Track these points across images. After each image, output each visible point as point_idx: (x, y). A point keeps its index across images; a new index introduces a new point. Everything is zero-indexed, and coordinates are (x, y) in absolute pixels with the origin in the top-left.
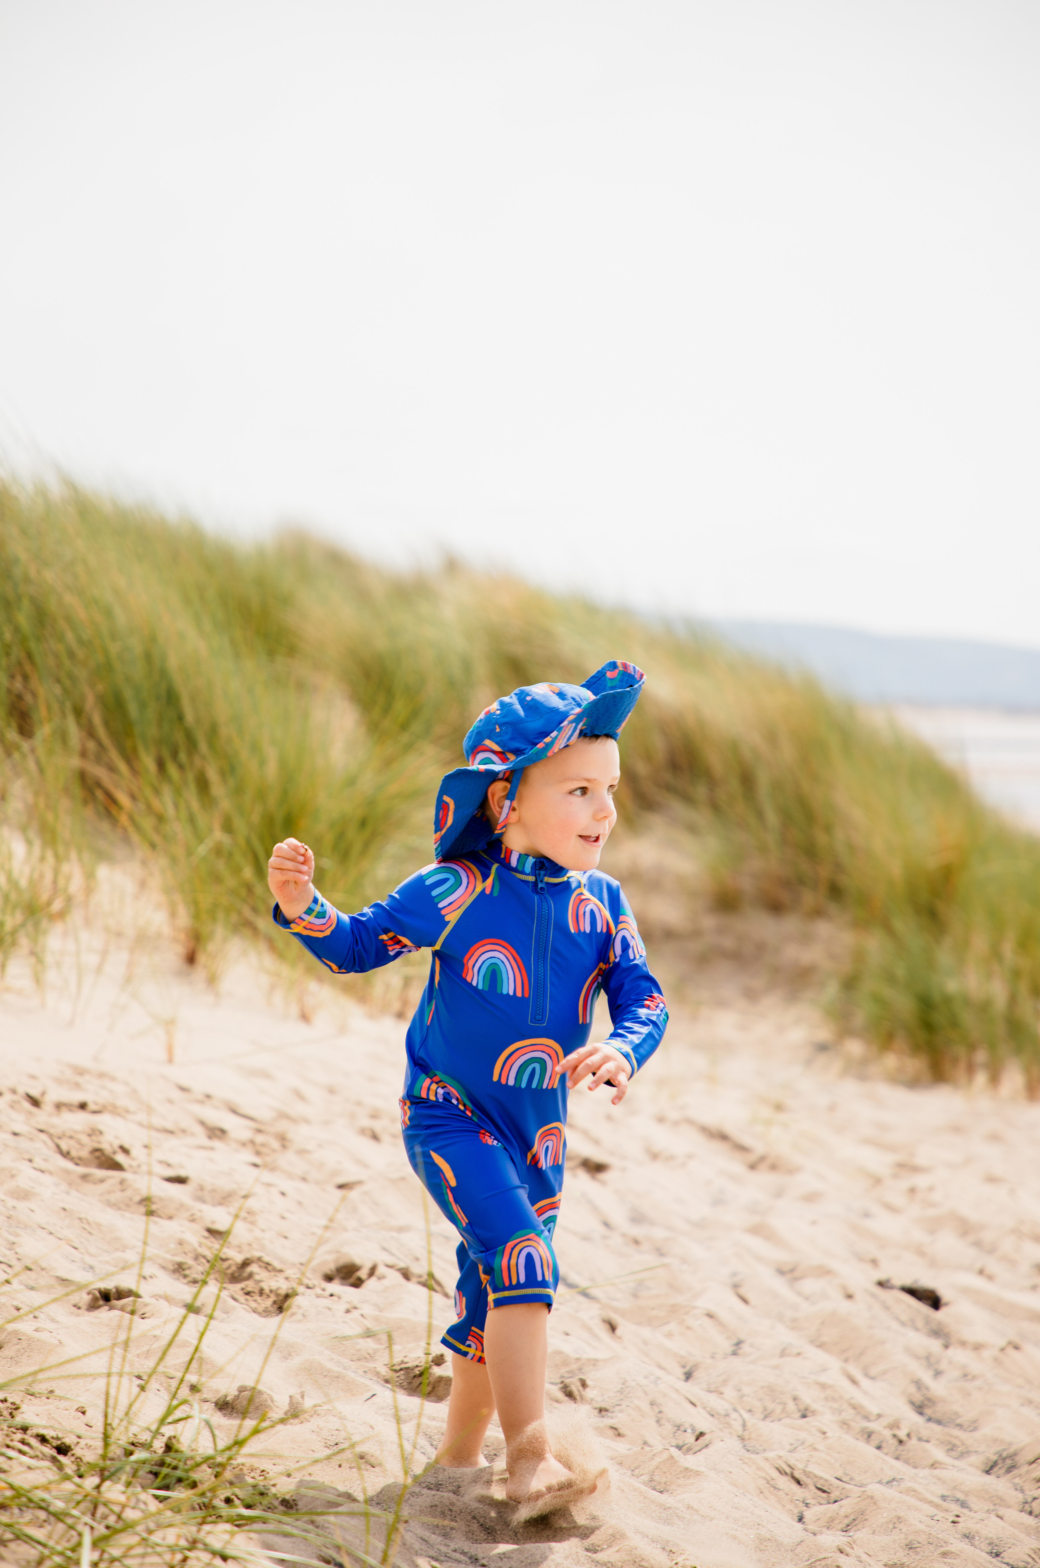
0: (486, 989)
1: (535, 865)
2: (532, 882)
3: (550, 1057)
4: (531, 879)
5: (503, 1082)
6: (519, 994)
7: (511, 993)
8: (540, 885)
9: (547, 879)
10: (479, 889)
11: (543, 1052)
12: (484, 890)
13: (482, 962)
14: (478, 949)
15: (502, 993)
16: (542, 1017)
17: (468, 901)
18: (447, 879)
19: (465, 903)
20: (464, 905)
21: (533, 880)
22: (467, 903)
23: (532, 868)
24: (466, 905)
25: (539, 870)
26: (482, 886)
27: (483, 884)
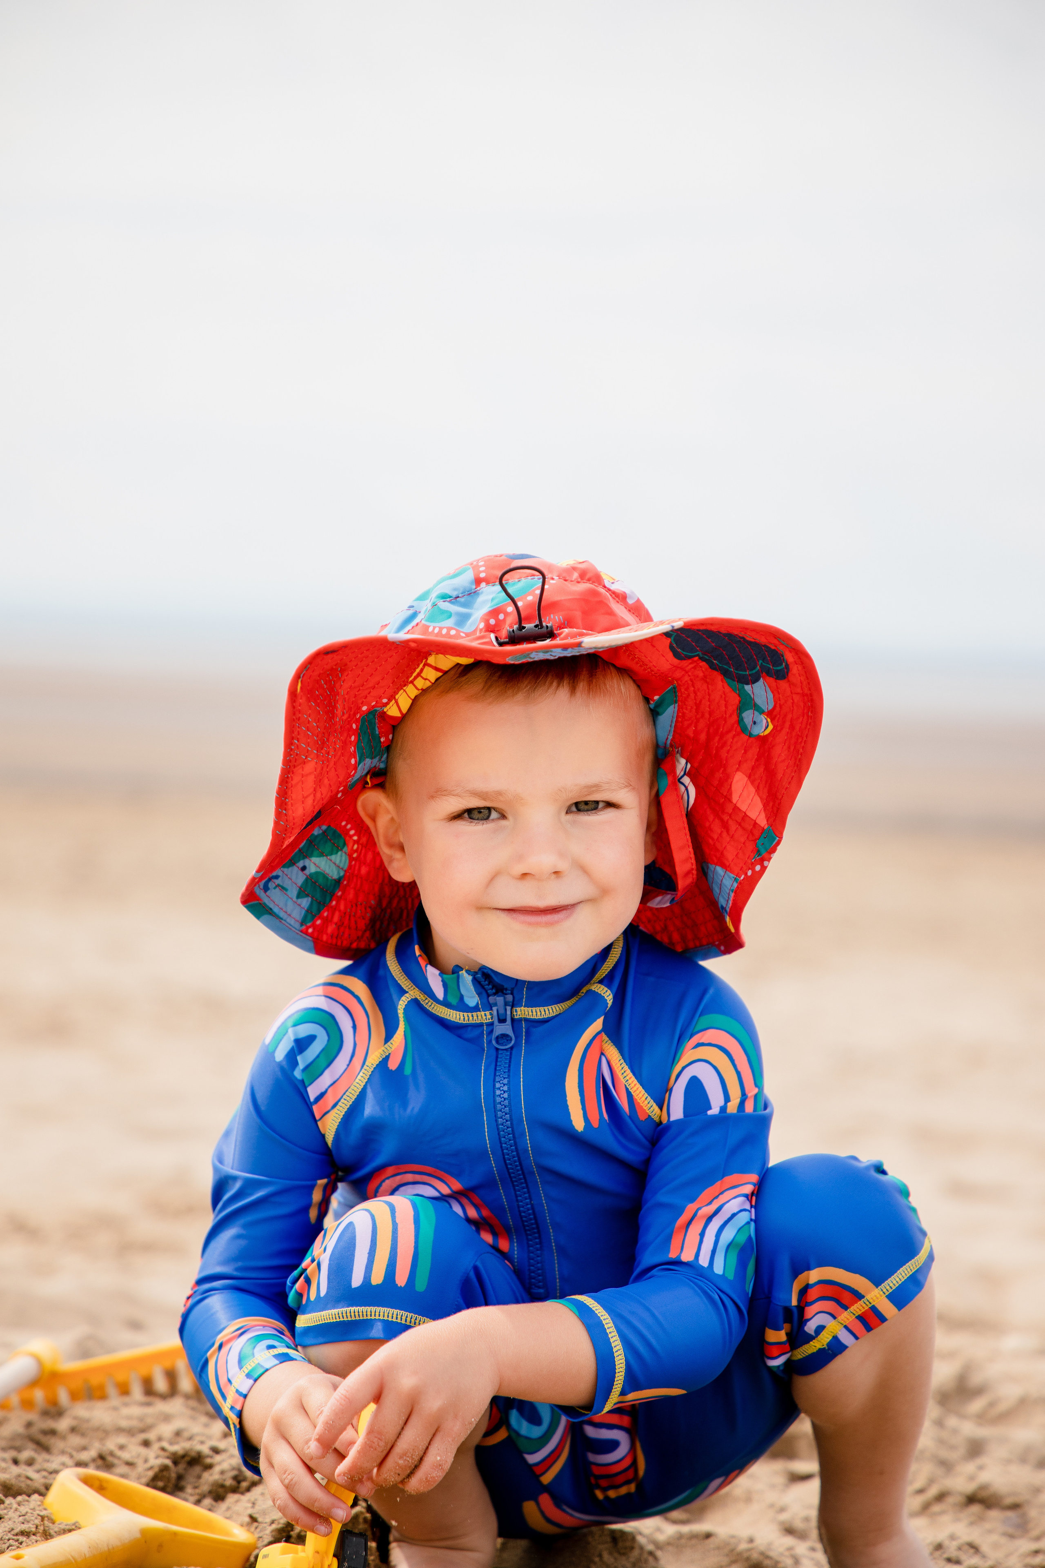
1: (482, 985)
2: (487, 1025)
9: (520, 1013)
12: (386, 1060)
17: (353, 1090)
18: (311, 1038)
19: (347, 1093)
20: (345, 1100)
21: (489, 1020)
22: (351, 1093)
23: (479, 994)
24: (348, 1099)
25: (495, 994)
26: (383, 1051)
27: (386, 1045)
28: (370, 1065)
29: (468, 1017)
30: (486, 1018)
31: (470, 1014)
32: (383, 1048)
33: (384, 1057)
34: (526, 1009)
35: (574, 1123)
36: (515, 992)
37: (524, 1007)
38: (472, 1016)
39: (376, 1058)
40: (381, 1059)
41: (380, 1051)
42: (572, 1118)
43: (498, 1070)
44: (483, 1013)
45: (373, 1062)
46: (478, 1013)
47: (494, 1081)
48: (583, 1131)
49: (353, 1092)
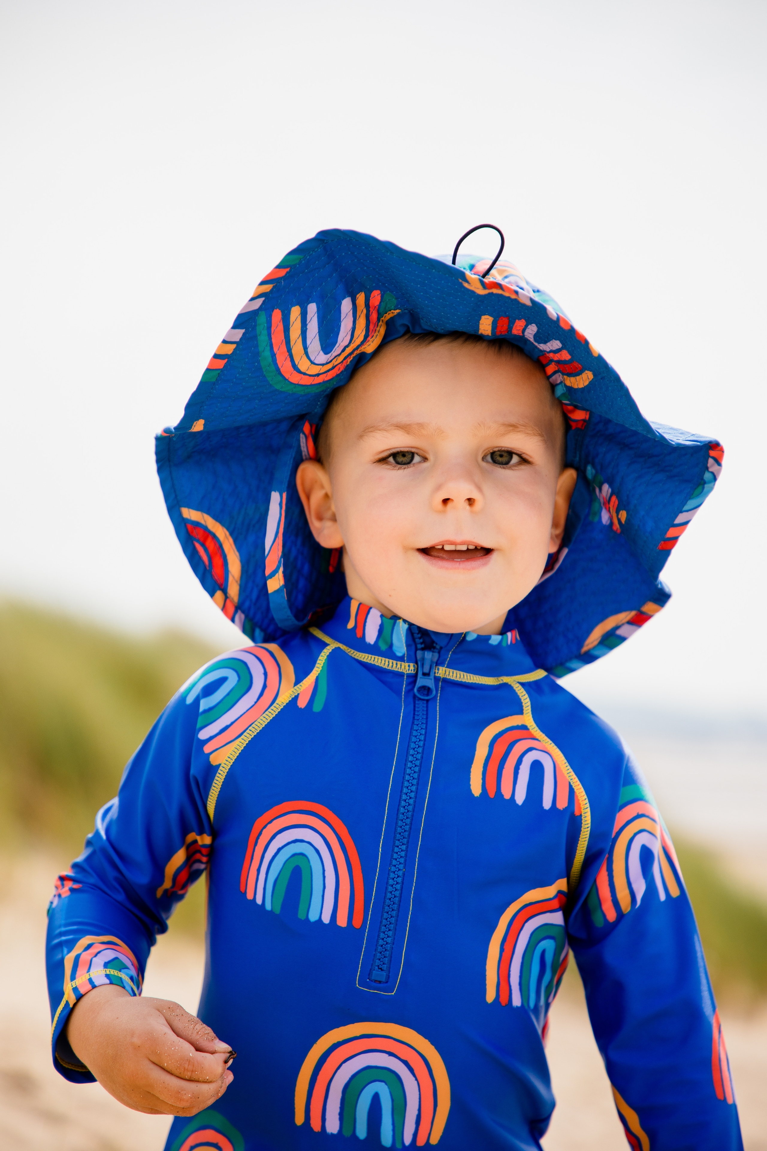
0: (277, 910)
1: (414, 639)
2: (409, 676)
3: (411, 1070)
4: (407, 668)
5: (316, 1126)
6: (342, 921)
7: (326, 919)
8: (421, 682)
9: (442, 672)
10: (284, 699)
11: (391, 1054)
12: (295, 699)
13: (275, 851)
14: (270, 822)
15: (307, 918)
16: (388, 977)
17: (259, 723)
18: (222, 680)
19: (253, 725)
20: (250, 730)
21: (411, 671)
22: (257, 725)
23: (408, 646)
24: (253, 730)
25: (423, 649)
26: (293, 692)
27: (296, 687)
28: (280, 703)
29: (393, 663)
30: (409, 670)
31: (395, 662)
32: (293, 690)
33: (293, 696)
34: (448, 670)
35: (472, 788)
36: (443, 652)
37: (447, 667)
38: (397, 664)
39: (286, 698)
40: (290, 699)
41: (290, 692)
42: (471, 783)
43: (416, 719)
44: (407, 664)
45: (283, 701)
46: (403, 663)
47: (412, 728)
48: (478, 796)
49: (259, 725)
